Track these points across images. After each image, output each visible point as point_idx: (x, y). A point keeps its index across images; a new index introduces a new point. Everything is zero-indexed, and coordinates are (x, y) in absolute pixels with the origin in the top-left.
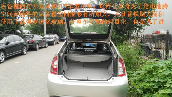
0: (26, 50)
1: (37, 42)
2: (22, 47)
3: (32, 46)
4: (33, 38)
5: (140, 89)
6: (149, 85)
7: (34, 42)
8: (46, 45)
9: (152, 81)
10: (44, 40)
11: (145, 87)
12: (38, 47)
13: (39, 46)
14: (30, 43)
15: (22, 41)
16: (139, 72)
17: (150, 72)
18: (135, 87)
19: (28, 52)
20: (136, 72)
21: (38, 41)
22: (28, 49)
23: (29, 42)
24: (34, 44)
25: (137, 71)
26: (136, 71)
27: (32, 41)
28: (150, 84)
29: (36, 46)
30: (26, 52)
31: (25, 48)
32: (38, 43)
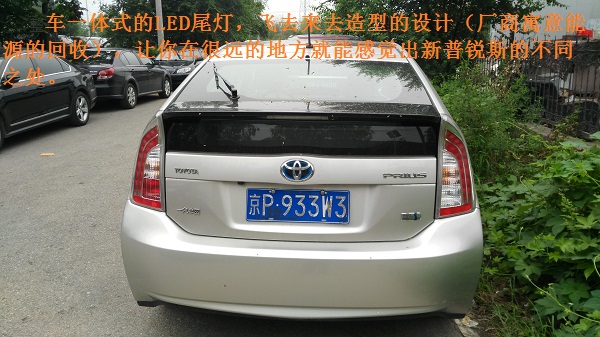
0: (86, 109)
1: (130, 77)
2: (70, 96)
3: (109, 91)
4: (111, 62)
5: (528, 261)
6: (573, 247)
7: (115, 75)
8: (163, 87)
9: (585, 232)
10: (156, 68)
11: (554, 257)
12: (132, 96)
13: (136, 93)
14: (103, 82)
15: (70, 72)
16: (520, 189)
17: (578, 190)
18: (505, 250)
19: (93, 116)
20: (505, 189)
21: (133, 73)
22: (93, 105)
23: (99, 78)
24: (116, 85)
25: (511, 183)
26: (507, 183)
27: (109, 73)
28: (576, 243)
29: (124, 92)
30: (86, 115)
31: (83, 99)
32: (131, 81)
